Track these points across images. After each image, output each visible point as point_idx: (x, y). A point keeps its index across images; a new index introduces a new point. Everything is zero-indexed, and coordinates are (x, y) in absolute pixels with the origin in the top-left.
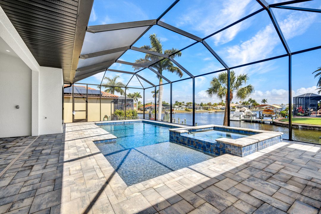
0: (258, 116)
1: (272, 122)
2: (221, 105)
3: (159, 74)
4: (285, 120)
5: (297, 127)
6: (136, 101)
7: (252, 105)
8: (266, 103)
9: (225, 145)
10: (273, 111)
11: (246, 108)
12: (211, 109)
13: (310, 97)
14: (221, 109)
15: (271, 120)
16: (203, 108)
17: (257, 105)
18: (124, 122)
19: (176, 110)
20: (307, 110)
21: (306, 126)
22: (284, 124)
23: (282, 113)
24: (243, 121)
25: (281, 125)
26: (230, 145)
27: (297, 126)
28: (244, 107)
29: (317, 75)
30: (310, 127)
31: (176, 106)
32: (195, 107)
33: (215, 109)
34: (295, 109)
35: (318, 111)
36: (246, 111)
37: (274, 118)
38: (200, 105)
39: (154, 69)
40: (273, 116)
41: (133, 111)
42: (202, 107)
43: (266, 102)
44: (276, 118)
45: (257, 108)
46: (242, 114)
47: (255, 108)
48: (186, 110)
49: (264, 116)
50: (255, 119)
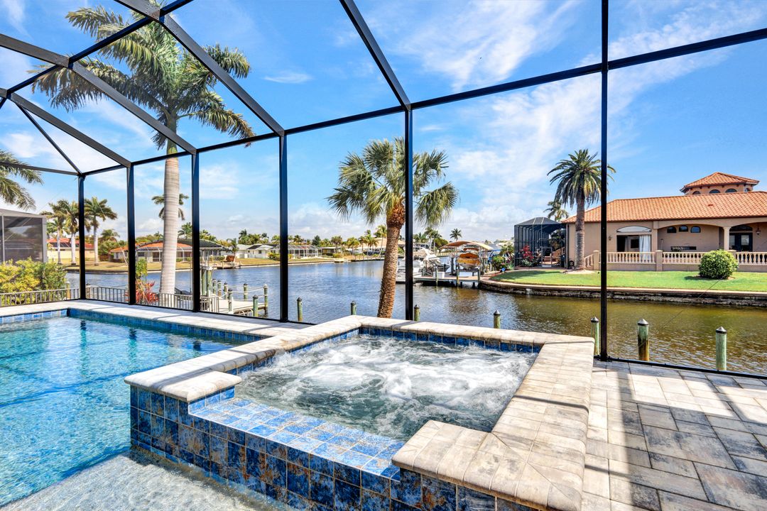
0: (449, 270)
1: (477, 284)
2: (365, 242)
3: (166, 131)
4: (500, 276)
5: (524, 292)
6: (92, 227)
7: (433, 243)
8: (460, 239)
10: (478, 256)
11: (427, 251)
12: (342, 254)
13: (535, 226)
14: (365, 253)
16: (320, 251)
17: (444, 243)
19: (242, 257)
21: (539, 290)
22: (500, 287)
23: (494, 261)
24: (420, 284)
25: (496, 289)
27: (524, 289)
28: (424, 249)
29: (555, 178)
30: (546, 290)
31: (241, 247)
32: (289, 249)
33: (352, 253)
34: (516, 250)
35: (550, 254)
38: (311, 242)
39: (141, 106)
41: (42, 269)
42: (317, 250)
43: (459, 235)
45: (443, 250)
46: (418, 266)
47: (438, 251)
48: (272, 257)
49: (462, 268)
50: (442, 276)
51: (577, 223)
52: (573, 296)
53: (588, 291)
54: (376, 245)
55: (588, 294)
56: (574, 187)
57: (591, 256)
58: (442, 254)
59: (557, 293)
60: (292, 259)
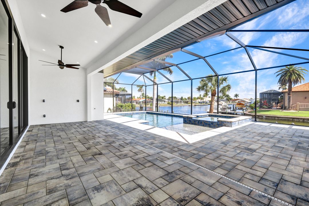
0: (232, 109)
1: (243, 114)
2: (200, 99)
4: (253, 112)
7: (226, 99)
8: (238, 98)
9: (222, 122)
10: (244, 104)
13: (269, 93)
14: (199, 103)
15: (243, 112)
16: (183, 102)
17: (231, 99)
18: (133, 113)
20: (270, 104)
21: (269, 117)
23: (251, 106)
24: (220, 113)
26: (225, 122)
27: (262, 116)
29: (278, 75)
30: (272, 117)
32: (173, 101)
33: (194, 102)
34: (261, 102)
35: (279, 104)
36: (223, 105)
37: (245, 110)
38: (180, 99)
40: (244, 108)
43: (238, 96)
44: (246, 110)
45: (231, 102)
46: (220, 107)
47: (228, 102)
48: (168, 104)
49: (237, 108)
50: (229, 111)
51: (288, 92)
52: (284, 120)
53: (291, 118)
54: (203, 100)
55: (291, 119)
56: (286, 78)
57: (296, 105)
58: (230, 103)
59: (277, 118)
60: (175, 104)
